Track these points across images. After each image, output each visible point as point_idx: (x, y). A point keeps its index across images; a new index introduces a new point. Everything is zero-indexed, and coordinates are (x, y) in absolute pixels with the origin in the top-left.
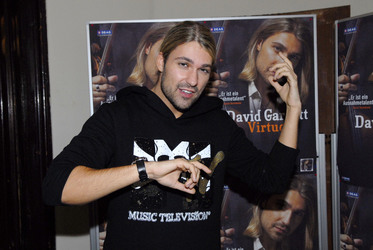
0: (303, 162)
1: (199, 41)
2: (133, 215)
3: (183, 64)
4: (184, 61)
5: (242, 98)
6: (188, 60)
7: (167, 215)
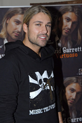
0: (80, 70)
1: (43, 12)
2: (32, 112)
3: (38, 25)
4: (38, 23)
5: (52, 43)
6: (40, 22)
7: (46, 108)
